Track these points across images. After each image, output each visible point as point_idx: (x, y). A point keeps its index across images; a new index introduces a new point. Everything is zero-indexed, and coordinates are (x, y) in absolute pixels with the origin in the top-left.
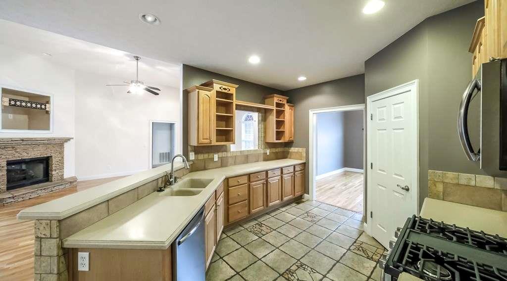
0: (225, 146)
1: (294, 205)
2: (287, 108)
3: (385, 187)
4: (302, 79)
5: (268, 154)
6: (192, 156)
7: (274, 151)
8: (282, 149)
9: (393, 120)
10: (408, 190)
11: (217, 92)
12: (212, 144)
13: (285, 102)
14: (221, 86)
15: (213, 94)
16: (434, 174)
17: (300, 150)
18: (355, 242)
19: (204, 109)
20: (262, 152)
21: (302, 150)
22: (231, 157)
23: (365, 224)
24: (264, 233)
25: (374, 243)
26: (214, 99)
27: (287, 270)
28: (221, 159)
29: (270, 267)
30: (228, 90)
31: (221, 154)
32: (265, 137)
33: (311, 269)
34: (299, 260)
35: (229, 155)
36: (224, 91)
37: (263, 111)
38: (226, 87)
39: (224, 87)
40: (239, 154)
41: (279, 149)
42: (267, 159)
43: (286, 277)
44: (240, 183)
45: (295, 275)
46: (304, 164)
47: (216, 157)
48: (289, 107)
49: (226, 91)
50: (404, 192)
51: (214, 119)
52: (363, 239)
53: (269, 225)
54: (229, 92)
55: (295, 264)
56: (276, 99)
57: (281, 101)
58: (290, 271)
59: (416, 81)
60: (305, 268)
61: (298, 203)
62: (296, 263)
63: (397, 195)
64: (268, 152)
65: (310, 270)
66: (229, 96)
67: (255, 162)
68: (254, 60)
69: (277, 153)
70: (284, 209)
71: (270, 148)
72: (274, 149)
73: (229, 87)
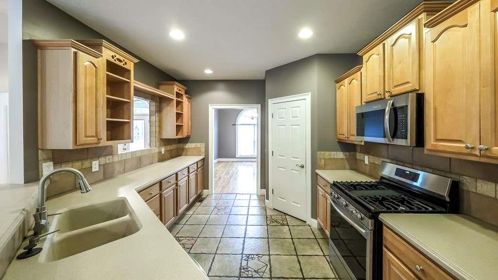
0: (111, 147)
1: (198, 204)
2: (185, 100)
3: (285, 168)
4: (208, 72)
5: (163, 153)
6: (47, 168)
7: (169, 149)
8: (176, 145)
9: (291, 119)
10: (303, 167)
11: (108, 61)
12: (100, 145)
13: (183, 92)
14: (114, 54)
15: (101, 62)
16: (320, 154)
17: (199, 145)
18: (267, 217)
19: (88, 86)
20: (157, 151)
21: (201, 146)
22: (118, 162)
23: (266, 201)
24: (190, 246)
25: (277, 213)
26: (103, 72)
27: (240, 269)
28: (103, 166)
29: (224, 276)
30: (124, 63)
31: (103, 160)
32: (160, 132)
33: (257, 255)
34: (242, 254)
35: (116, 159)
36: (117, 62)
37: (158, 99)
38: (122, 59)
39: (118, 56)
40: (129, 157)
41: (174, 145)
42: (162, 159)
43: (245, 275)
44: (153, 195)
45: (249, 269)
46: (204, 159)
47: (95, 165)
48: (187, 99)
49: (121, 64)
50: (300, 169)
51: (103, 103)
52: (269, 213)
53: (188, 235)
54: (124, 66)
55: (242, 259)
56: (176, 88)
57: (180, 90)
58: (244, 269)
59: (310, 93)
60: (252, 258)
61: (201, 201)
62: (242, 257)
63: (295, 172)
64: (163, 150)
65: (257, 257)
66: (124, 72)
67: (150, 164)
68: (177, 34)
69: (171, 150)
70: (191, 212)
71: (165, 146)
72: (169, 146)
73: (126, 60)
